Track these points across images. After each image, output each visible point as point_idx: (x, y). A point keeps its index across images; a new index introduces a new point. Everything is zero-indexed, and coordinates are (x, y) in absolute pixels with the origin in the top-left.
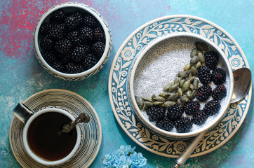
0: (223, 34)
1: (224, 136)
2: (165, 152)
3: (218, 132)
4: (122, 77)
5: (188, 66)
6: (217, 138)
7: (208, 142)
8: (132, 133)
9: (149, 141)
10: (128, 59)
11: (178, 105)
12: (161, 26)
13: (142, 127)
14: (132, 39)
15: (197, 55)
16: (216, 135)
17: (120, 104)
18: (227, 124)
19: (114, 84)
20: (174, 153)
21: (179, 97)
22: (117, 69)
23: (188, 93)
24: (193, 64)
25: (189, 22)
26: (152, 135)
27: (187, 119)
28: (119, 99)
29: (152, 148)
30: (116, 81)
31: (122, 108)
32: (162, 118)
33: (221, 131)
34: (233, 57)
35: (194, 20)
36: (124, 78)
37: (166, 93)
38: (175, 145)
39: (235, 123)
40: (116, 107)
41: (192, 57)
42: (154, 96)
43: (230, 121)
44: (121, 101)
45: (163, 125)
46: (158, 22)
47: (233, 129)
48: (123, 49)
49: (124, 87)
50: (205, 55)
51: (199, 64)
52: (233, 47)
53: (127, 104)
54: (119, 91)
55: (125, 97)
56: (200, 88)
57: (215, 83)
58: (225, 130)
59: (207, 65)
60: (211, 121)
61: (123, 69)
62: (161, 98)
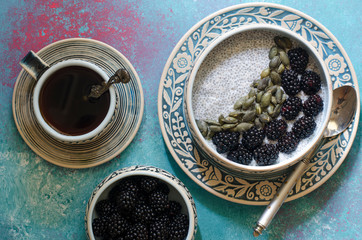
0: (314, 25)
1: (325, 169)
2: (244, 197)
3: (317, 165)
4: (176, 96)
5: (267, 71)
6: (316, 173)
7: (304, 180)
8: (196, 175)
9: (220, 185)
10: (183, 70)
11: (256, 127)
12: (226, 21)
13: (210, 165)
14: (186, 42)
15: (278, 54)
16: (314, 169)
17: (176, 134)
18: (328, 153)
19: (165, 107)
20: (257, 198)
21: (256, 116)
22: (168, 85)
23: (270, 109)
24: (273, 68)
25: (265, 12)
26: (223, 175)
27: (270, 146)
28: (175, 128)
29: (225, 194)
30: (169, 103)
31: (179, 141)
32: (236, 148)
33: (320, 163)
34: (331, 57)
35: (272, 9)
36: (179, 97)
37: (239, 112)
38: (258, 187)
39: (339, 150)
40: (171, 139)
41: (271, 58)
42: (222, 117)
43: (332, 148)
44: (177, 131)
45: (238, 157)
46: (221, 15)
47: (338, 159)
48: (176, 56)
49: (180, 110)
50: (289, 54)
51: (282, 67)
52: (330, 44)
53: (186, 133)
54: (173, 116)
55: (183, 125)
56: (285, 102)
57: (306, 93)
58: (327, 161)
59: (293, 68)
60: (304, 147)
61: (177, 85)
62: (232, 119)
